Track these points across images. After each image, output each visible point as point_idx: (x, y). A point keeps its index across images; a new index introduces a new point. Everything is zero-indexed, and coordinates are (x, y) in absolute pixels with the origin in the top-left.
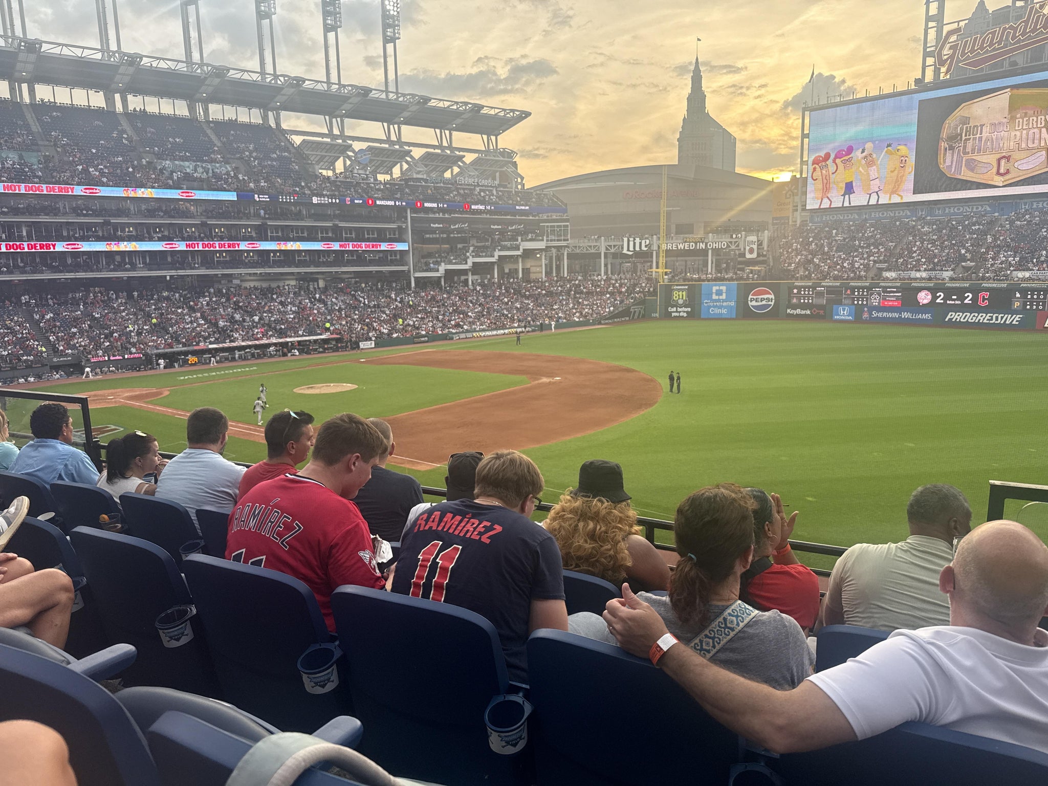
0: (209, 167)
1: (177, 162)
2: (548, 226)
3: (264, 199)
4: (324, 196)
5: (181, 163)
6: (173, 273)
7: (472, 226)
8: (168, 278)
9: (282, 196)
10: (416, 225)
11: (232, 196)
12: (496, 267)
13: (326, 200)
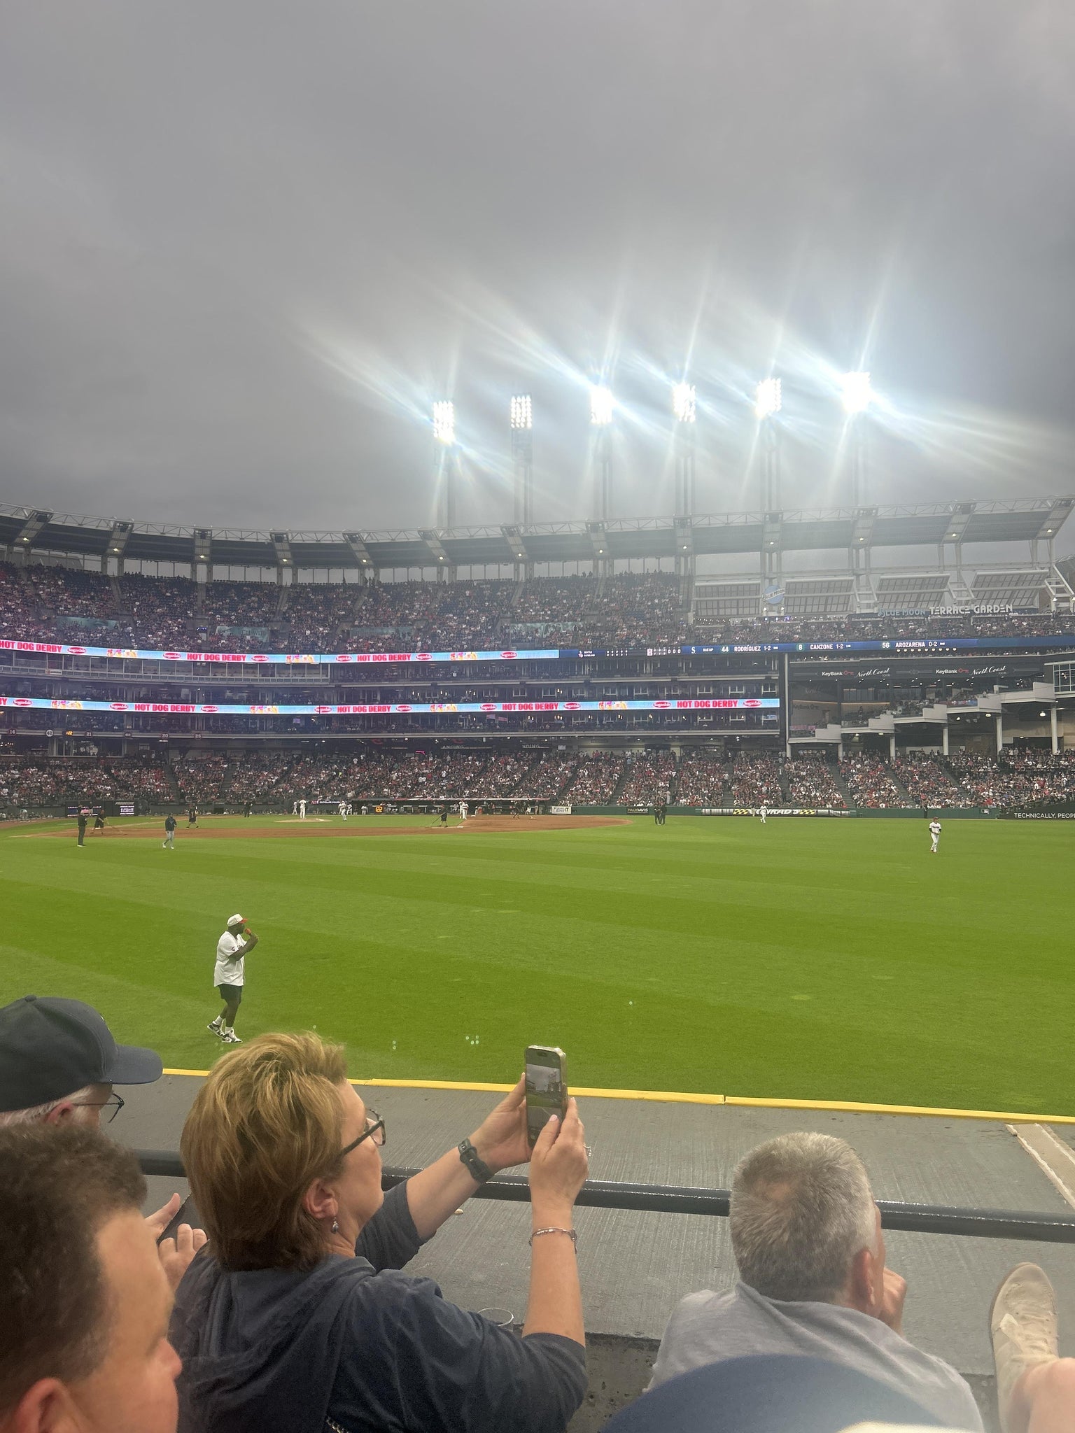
0: (561, 626)
1: (529, 625)
2: (1056, 667)
3: (589, 655)
4: (662, 645)
5: (533, 625)
6: (489, 734)
7: (898, 672)
8: (484, 740)
9: (610, 651)
10: (795, 674)
11: (554, 654)
12: (946, 732)
13: (663, 652)
